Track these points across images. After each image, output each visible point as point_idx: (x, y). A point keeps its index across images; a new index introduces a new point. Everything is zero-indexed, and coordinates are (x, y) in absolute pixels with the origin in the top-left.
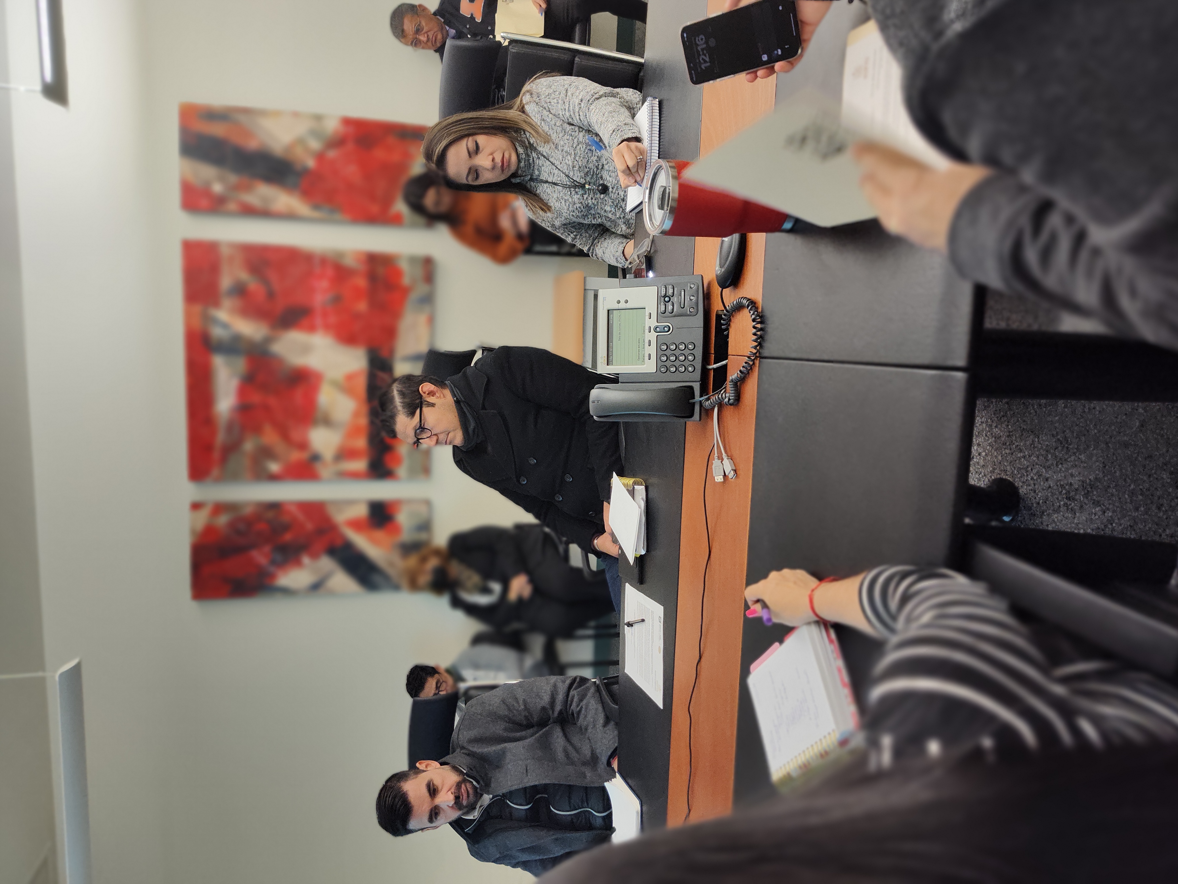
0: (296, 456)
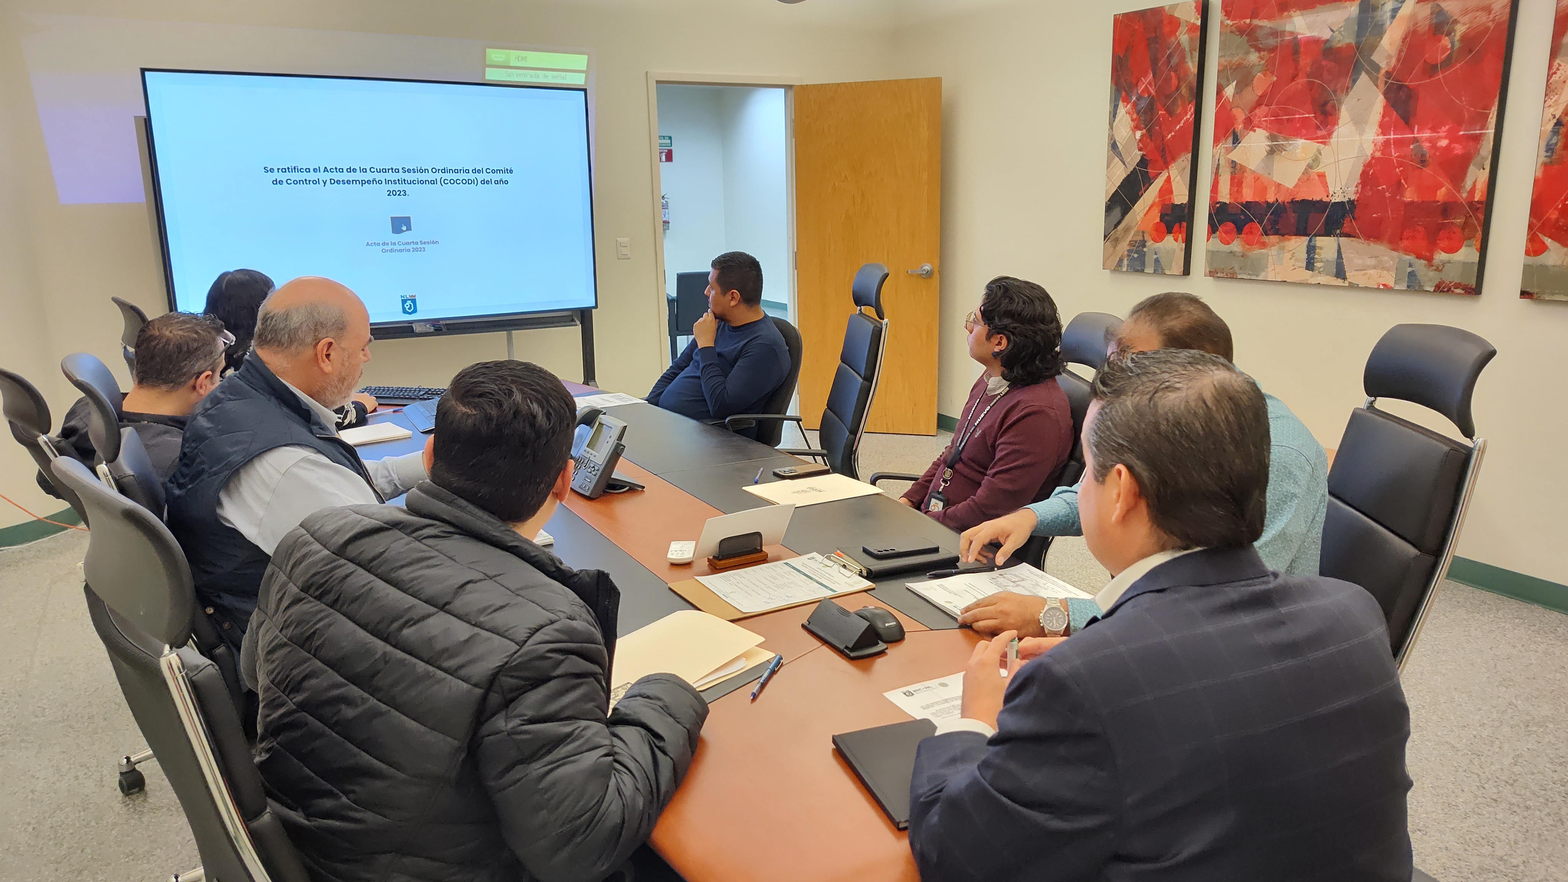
0: (1240, 115)
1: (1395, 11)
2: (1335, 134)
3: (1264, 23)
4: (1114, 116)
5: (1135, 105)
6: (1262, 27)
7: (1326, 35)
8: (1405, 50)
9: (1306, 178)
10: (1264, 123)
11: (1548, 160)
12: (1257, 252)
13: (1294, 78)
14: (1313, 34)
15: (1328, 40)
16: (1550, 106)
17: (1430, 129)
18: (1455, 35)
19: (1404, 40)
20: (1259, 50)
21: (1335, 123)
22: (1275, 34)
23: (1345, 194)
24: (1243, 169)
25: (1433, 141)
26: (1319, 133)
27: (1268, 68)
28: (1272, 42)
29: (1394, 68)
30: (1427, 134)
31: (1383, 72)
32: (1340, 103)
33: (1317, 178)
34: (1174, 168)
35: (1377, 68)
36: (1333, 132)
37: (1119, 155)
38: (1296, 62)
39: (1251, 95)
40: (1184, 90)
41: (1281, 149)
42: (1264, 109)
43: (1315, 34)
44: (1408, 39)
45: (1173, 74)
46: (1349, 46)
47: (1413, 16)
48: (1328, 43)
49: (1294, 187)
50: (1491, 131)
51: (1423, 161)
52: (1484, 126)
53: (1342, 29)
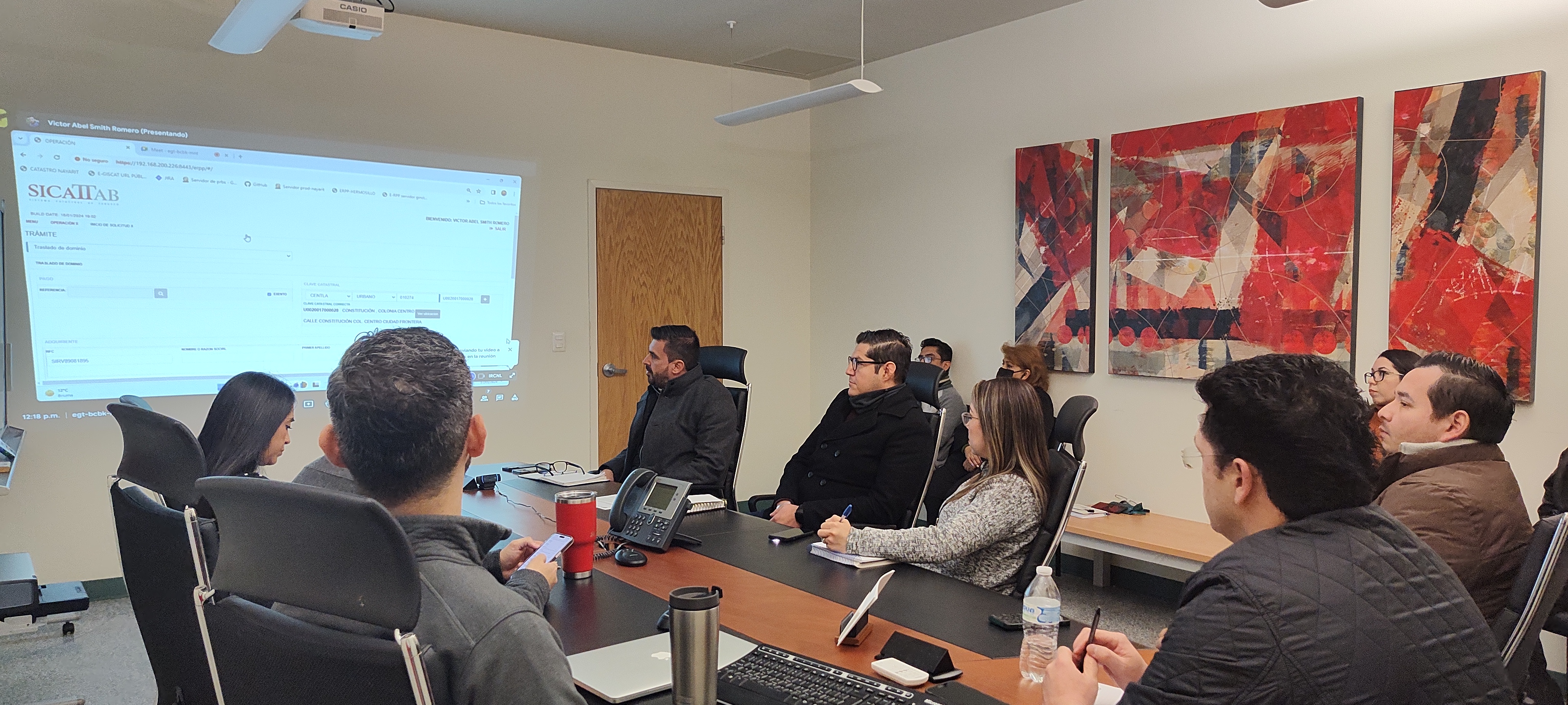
1: (1262, 153)
2: (1217, 253)
3: (1150, 160)
4: (1020, 234)
5: (1039, 224)
6: (1147, 162)
7: (1205, 171)
8: (1273, 185)
9: (1193, 290)
10: (1155, 243)
11: (1400, 277)
12: (1154, 353)
13: (1178, 205)
14: (1192, 170)
15: (1206, 175)
16: (1396, 233)
17: (1299, 249)
18: (1313, 174)
19: (1271, 176)
20: (1146, 182)
21: (1216, 243)
22: (1159, 168)
23: (1229, 303)
24: (1137, 279)
25: (1303, 260)
26: (1204, 252)
27: (1156, 196)
28: (1157, 175)
29: (1265, 200)
30: (1297, 254)
31: (1256, 201)
32: (1220, 227)
33: (1203, 289)
34: (1076, 279)
35: (1251, 199)
36: (1215, 251)
37: (1026, 267)
38: (1179, 192)
39: (1141, 219)
40: (1081, 214)
41: (1170, 264)
42: (1153, 230)
43: (1195, 170)
44: (1275, 176)
45: (1071, 200)
46: (1224, 179)
47: (1278, 158)
48: (1207, 177)
49: (1184, 297)
50: (1351, 252)
51: (1296, 277)
52: (1344, 249)
53: (1218, 166)
